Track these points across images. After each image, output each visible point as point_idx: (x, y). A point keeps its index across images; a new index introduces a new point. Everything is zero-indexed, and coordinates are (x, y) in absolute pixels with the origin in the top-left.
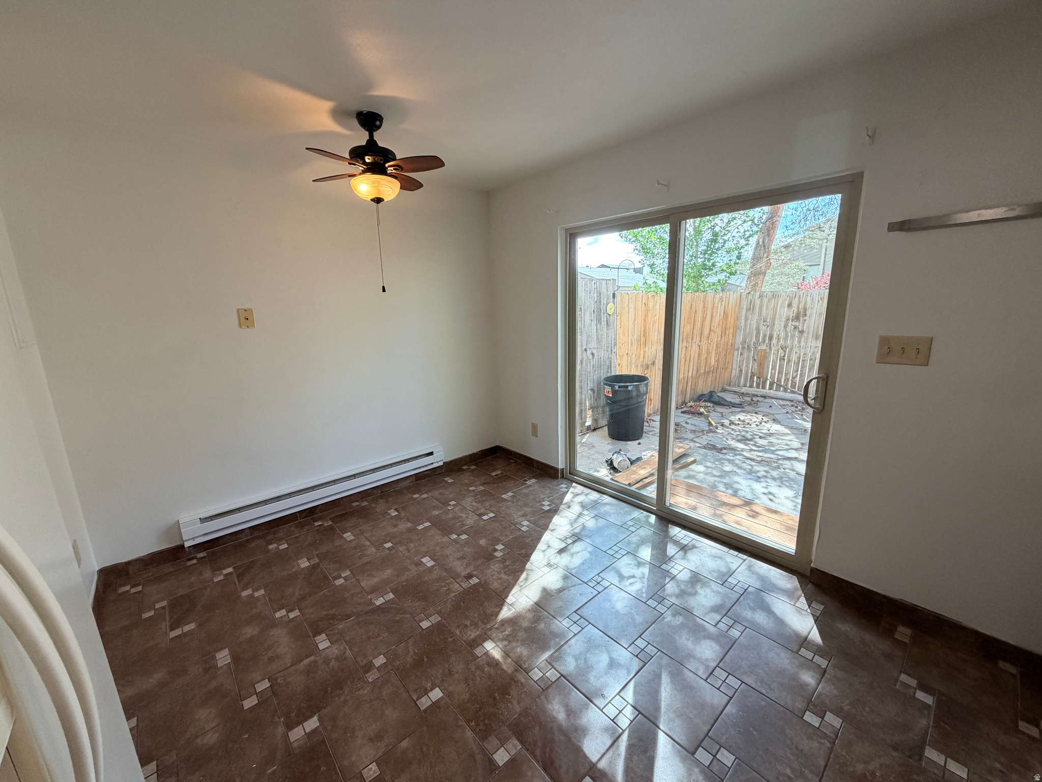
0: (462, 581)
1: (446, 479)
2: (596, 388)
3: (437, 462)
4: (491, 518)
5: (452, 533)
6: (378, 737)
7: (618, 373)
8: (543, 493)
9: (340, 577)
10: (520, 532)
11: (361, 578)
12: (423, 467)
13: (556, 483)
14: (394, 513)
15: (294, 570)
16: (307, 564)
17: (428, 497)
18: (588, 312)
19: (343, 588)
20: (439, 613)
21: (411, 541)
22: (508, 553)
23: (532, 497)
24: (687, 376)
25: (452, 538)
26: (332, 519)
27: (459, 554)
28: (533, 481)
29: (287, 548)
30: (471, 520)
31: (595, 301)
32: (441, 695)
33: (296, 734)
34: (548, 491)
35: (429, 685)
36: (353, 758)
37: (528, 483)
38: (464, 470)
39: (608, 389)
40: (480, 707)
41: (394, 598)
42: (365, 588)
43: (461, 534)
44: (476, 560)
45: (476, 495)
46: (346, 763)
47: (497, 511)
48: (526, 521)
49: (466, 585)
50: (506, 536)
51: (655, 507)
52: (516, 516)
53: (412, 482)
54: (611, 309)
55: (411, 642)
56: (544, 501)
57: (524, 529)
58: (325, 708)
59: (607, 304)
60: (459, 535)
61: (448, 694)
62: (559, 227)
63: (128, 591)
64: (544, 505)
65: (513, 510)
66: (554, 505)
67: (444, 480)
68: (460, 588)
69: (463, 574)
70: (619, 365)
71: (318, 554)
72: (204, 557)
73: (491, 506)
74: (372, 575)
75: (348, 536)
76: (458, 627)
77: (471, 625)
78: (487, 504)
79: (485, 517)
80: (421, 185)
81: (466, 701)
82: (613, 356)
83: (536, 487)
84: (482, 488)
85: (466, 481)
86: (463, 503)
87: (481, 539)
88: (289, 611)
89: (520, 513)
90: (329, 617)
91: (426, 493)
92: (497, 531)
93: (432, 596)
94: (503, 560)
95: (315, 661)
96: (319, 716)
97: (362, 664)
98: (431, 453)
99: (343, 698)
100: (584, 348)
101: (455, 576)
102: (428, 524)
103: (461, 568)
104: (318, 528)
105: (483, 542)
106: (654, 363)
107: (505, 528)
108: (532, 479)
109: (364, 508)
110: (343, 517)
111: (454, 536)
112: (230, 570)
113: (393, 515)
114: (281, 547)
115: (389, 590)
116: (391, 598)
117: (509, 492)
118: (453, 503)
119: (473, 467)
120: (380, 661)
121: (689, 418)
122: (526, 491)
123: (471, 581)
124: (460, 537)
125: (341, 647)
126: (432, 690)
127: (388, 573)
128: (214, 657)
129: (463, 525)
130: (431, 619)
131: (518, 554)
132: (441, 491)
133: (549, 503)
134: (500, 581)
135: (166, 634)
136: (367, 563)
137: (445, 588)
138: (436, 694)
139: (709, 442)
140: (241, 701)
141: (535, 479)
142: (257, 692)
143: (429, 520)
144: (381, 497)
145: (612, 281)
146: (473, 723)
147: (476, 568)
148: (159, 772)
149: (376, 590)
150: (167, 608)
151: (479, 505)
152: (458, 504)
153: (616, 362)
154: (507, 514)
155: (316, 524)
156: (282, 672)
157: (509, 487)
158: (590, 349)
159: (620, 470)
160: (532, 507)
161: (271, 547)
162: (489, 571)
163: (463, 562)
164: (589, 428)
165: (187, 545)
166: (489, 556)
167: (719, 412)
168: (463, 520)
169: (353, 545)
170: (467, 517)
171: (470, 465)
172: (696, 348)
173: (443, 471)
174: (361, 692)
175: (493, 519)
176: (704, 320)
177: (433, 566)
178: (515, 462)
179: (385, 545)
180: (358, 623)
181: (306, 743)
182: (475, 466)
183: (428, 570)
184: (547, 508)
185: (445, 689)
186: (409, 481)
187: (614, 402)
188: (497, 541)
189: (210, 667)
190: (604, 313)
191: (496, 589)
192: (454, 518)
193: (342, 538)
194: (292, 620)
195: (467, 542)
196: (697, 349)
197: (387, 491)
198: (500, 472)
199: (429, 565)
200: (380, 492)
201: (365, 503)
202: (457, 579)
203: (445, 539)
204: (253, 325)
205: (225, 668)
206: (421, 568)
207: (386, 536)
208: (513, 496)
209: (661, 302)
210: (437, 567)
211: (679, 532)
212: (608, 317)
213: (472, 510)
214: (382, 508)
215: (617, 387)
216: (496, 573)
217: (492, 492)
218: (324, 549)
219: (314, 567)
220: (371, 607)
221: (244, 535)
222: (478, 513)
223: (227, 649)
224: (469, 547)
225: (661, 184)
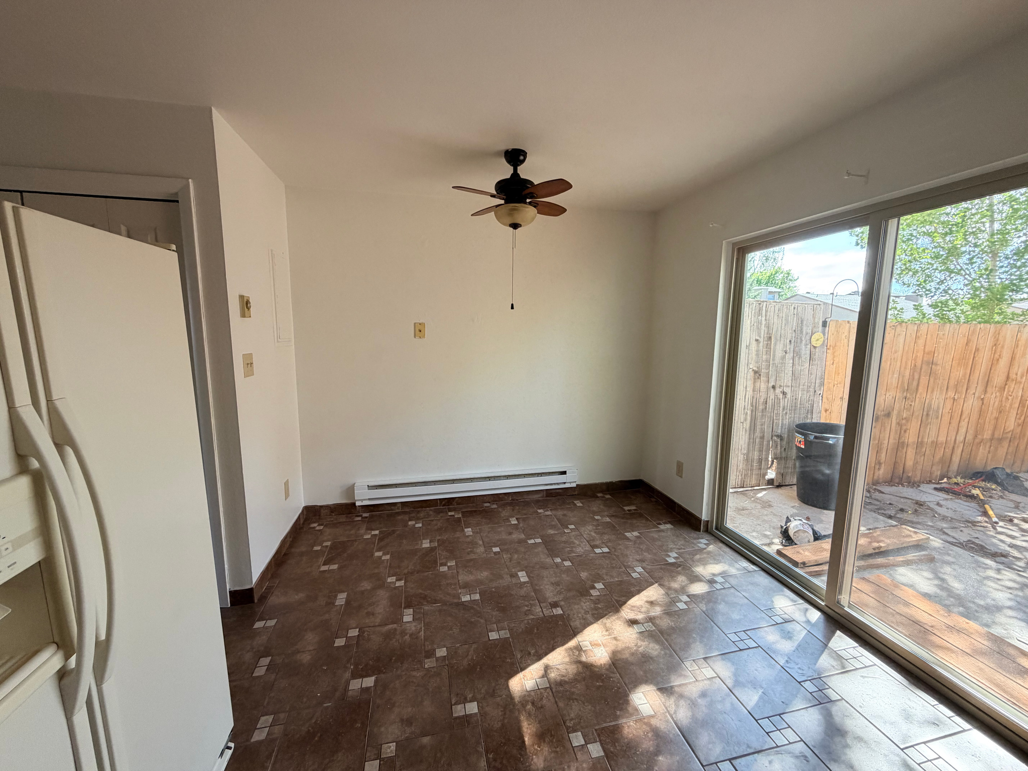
0: (545, 607)
1: (575, 502)
2: (786, 435)
3: (570, 483)
4: (603, 553)
5: (557, 557)
6: (408, 722)
7: (822, 421)
8: (673, 542)
9: (445, 565)
10: (628, 577)
11: (461, 571)
12: (555, 484)
13: (695, 535)
14: (514, 521)
15: (416, 547)
16: (428, 545)
17: (551, 515)
18: (782, 342)
19: (444, 575)
20: (511, 630)
21: (517, 551)
22: (604, 595)
23: (660, 543)
24: (953, 439)
25: (555, 561)
26: (463, 513)
27: (555, 579)
28: (669, 526)
29: (420, 527)
30: (582, 548)
31: (794, 329)
32: (476, 710)
33: (356, 685)
34: (682, 542)
35: (470, 696)
36: (383, 729)
37: (662, 527)
38: (597, 497)
39: (799, 438)
40: (505, 743)
41: (478, 600)
42: (460, 582)
43: (566, 560)
44: (570, 590)
45: (598, 525)
46: (375, 730)
47: (613, 548)
48: (640, 568)
49: (548, 612)
50: (612, 577)
51: (823, 601)
52: (632, 557)
53: (542, 497)
54: (818, 340)
55: (474, 646)
56: (671, 551)
57: (634, 575)
58: (384, 673)
59: (812, 334)
60: (563, 560)
61: (482, 713)
62: (724, 242)
63: (314, 527)
64: (669, 556)
65: (632, 552)
66: (682, 560)
67: (574, 502)
68: (541, 613)
69: (550, 601)
70: (826, 411)
71: (439, 539)
72: (366, 517)
73: (610, 541)
74: (471, 573)
75: (468, 531)
76: (522, 651)
77: (534, 655)
78: (606, 537)
79: (598, 551)
80: (564, 210)
81: (495, 729)
82: (818, 399)
83: (669, 534)
84: (608, 520)
85: (594, 509)
86: (582, 529)
87: (583, 572)
88: (398, 580)
89: (638, 557)
90: (422, 596)
91: (551, 510)
92: (603, 568)
93: (512, 611)
94: (597, 601)
95: (395, 629)
96: (376, 677)
97: (427, 649)
98: (564, 473)
99: (399, 672)
100: (771, 385)
101: (541, 600)
102: (539, 540)
103: (550, 594)
104: (449, 517)
105: (584, 575)
106: (888, 415)
107: (613, 568)
108: (667, 524)
109: (492, 510)
110: (472, 513)
111: (558, 560)
112: (377, 532)
113: (512, 523)
114: (417, 526)
115: (478, 591)
116: (477, 598)
117: (636, 531)
118: (572, 527)
119: (608, 496)
120: (442, 652)
121: (947, 499)
122: (656, 536)
123: (554, 610)
124: (564, 562)
125: (419, 626)
126: (470, 701)
127: (484, 574)
128: (336, 597)
129: (572, 551)
130: (502, 632)
131: (616, 600)
132: (565, 512)
133: (677, 555)
134: (582, 621)
135: (319, 567)
136: (471, 560)
137: (526, 608)
138: (472, 708)
139: (973, 540)
140: (335, 638)
141: (671, 524)
142: (348, 636)
143: (542, 537)
144: (510, 504)
145: (822, 306)
146: (491, 756)
147: (565, 599)
148: (269, 666)
149: (468, 587)
150: (328, 548)
151: (597, 537)
152: (577, 529)
153: (819, 406)
154: (622, 554)
155: (450, 514)
156: (370, 628)
157: (638, 526)
158: (780, 386)
159: (795, 541)
160: (655, 554)
161: (410, 523)
162: (576, 607)
163: (556, 589)
164: (771, 482)
165: (358, 504)
166: (584, 591)
167: (1012, 501)
168: (574, 547)
169: (468, 540)
170: (579, 545)
171: (606, 494)
172: (975, 403)
173: (576, 493)
174: (415, 673)
175: (605, 555)
176: (995, 362)
177: (525, 583)
178: (655, 501)
179: (493, 549)
180: (440, 611)
181: (358, 697)
182: (610, 495)
183: (519, 585)
184: (671, 560)
185: (482, 707)
186: (539, 496)
187: (808, 457)
188: (598, 578)
189: (331, 603)
190: (806, 345)
191: (575, 629)
192: (565, 542)
193: (463, 531)
194: (396, 588)
195: (568, 570)
196: (977, 404)
197: (517, 500)
198: (635, 508)
199: (522, 580)
200: (511, 499)
201: (495, 506)
202: (542, 603)
203: (549, 560)
204: (424, 337)
205: (338, 607)
206: (514, 581)
207: (498, 540)
208: (637, 537)
209: (908, 334)
210: (528, 585)
211: (854, 648)
212: (813, 350)
213: (587, 539)
214: (507, 514)
215: (812, 438)
216: (583, 612)
217: (617, 526)
218: (445, 537)
219: (432, 549)
220: (456, 601)
221: (397, 507)
222: (592, 544)
223: (346, 593)
224: (568, 576)
225: (853, 175)
